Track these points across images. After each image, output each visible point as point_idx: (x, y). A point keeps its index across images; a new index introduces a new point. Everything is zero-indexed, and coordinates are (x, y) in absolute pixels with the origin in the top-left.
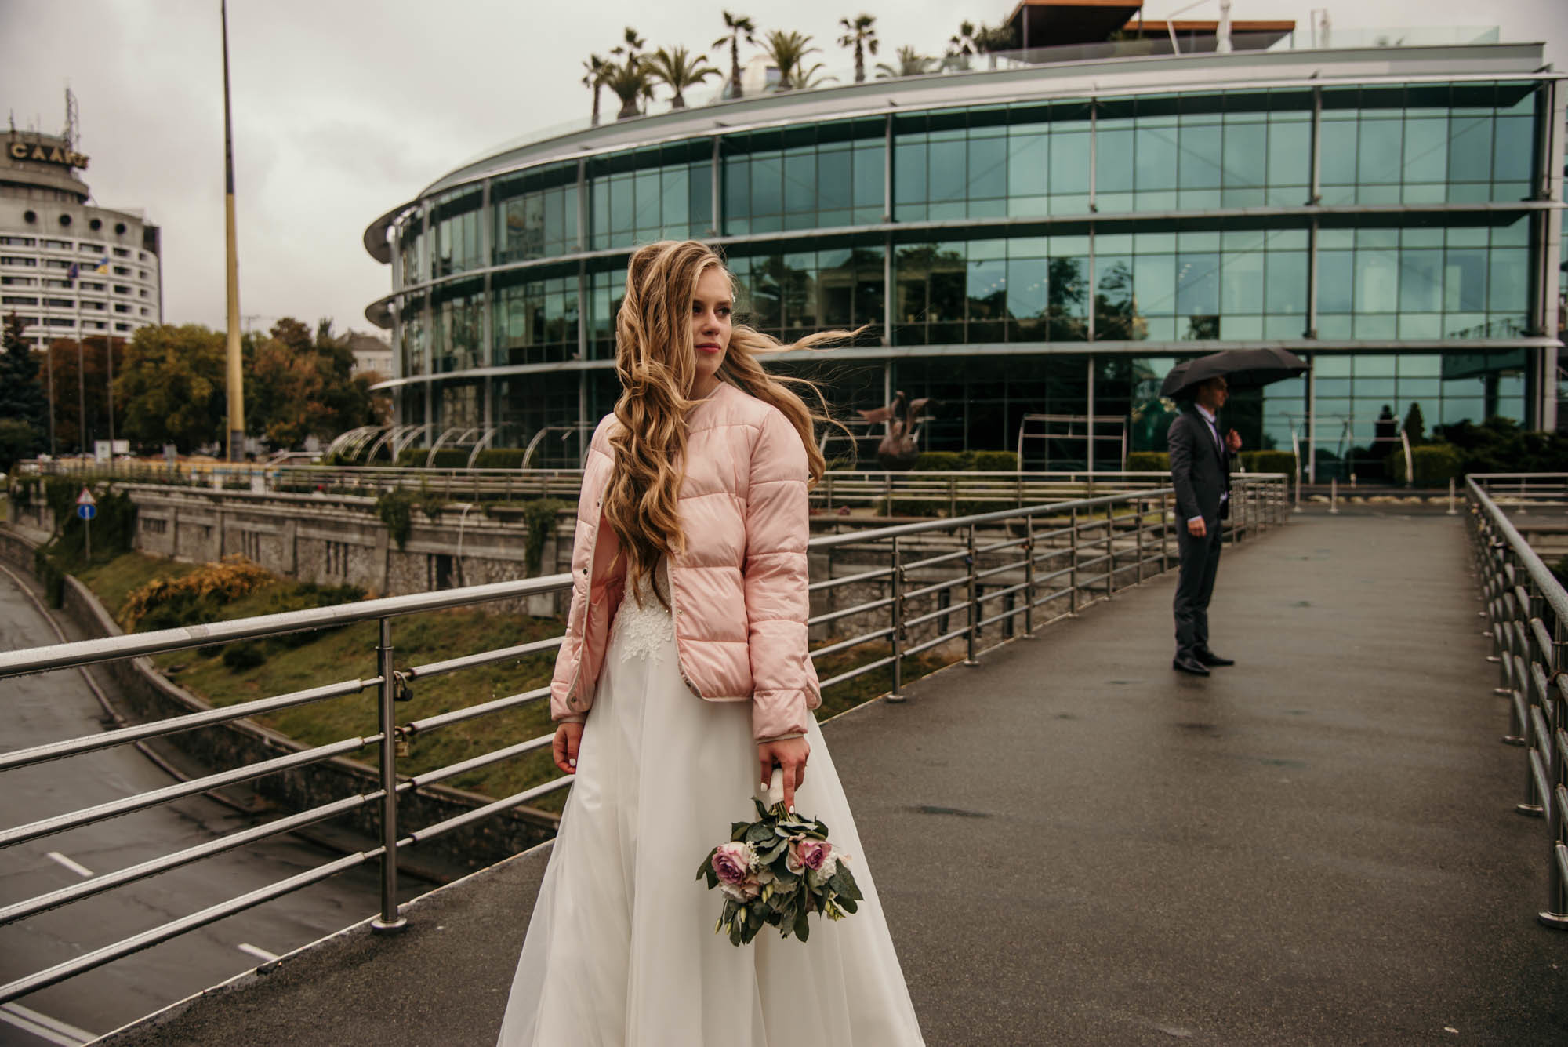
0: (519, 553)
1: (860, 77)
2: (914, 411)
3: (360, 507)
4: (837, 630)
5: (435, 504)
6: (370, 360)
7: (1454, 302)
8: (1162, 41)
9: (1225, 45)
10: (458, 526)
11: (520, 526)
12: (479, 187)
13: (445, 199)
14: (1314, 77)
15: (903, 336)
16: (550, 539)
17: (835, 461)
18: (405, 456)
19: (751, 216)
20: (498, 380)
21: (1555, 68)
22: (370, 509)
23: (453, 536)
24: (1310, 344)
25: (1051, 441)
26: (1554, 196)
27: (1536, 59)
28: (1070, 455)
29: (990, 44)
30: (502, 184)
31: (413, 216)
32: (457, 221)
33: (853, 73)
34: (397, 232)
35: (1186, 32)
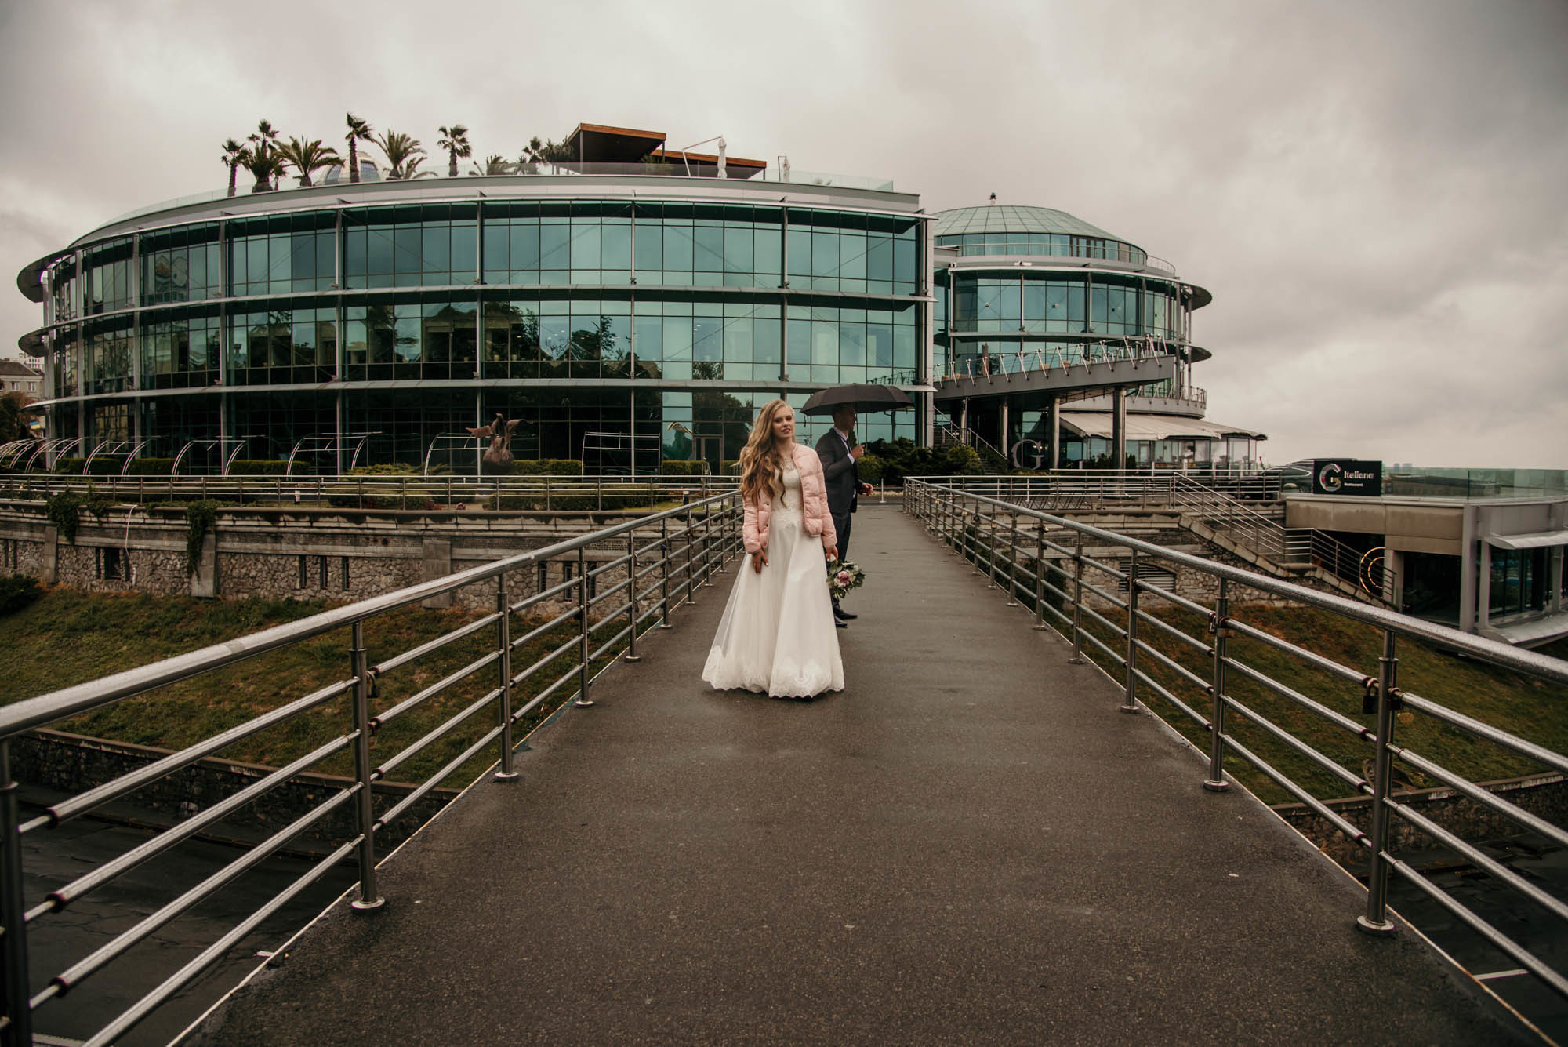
0: (182, 545)
1: (453, 172)
2: (510, 428)
3: (29, 509)
4: (457, 600)
5: (101, 506)
6: (13, 383)
7: (872, 361)
8: (679, 166)
9: (722, 173)
10: (125, 523)
11: (184, 522)
12: (129, 240)
13: (97, 249)
14: (782, 201)
15: (491, 371)
16: (209, 532)
17: (438, 466)
18: (61, 464)
19: (368, 275)
20: (146, 400)
21: (926, 211)
22: (40, 510)
23: (120, 532)
24: (784, 385)
25: (603, 451)
26: (928, 294)
27: (915, 205)
28: (617, 462)
29: (554, 156)
30: (151, 239)
31: (65, 263)
32: (109, 268)
33: (448, 169)
34: (50, 275)
35: (694, 160)
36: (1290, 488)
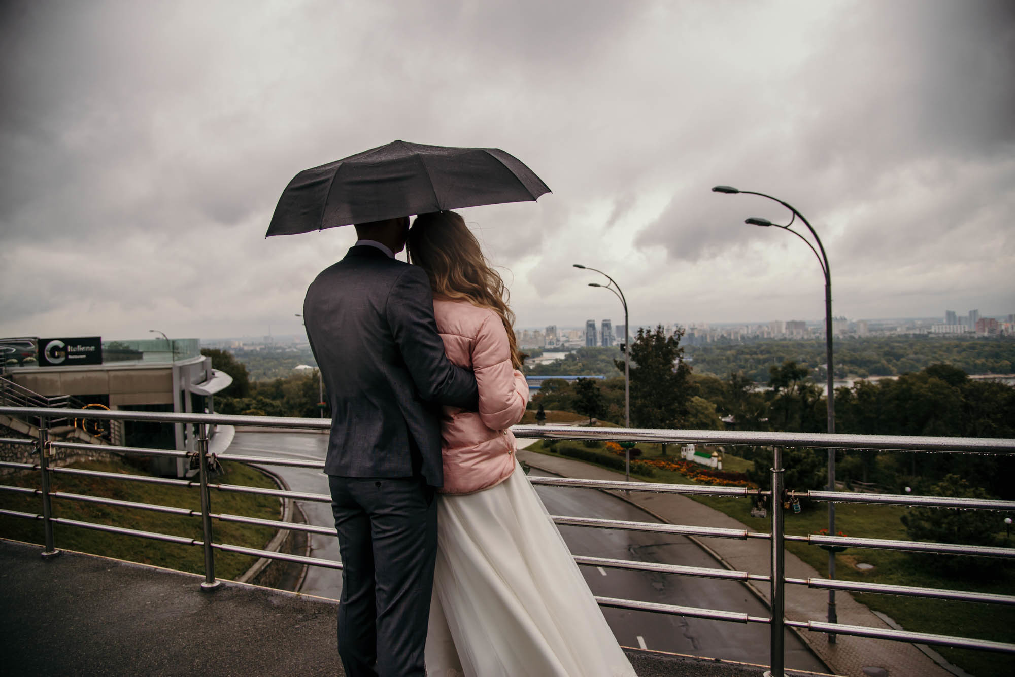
36: (13, 364)
